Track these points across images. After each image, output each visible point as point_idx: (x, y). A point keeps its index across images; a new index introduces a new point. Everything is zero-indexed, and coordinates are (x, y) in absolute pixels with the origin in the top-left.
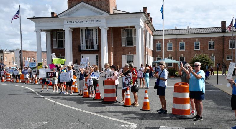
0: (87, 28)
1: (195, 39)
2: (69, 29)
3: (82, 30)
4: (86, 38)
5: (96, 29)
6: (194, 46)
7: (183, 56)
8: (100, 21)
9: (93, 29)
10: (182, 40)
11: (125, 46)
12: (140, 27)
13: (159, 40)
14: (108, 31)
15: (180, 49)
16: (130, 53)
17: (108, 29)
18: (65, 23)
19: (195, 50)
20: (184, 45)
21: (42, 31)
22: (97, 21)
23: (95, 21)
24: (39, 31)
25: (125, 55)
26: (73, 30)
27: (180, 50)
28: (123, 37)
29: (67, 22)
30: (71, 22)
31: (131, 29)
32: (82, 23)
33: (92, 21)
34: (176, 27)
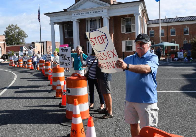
0: (91, 18)
1: (184, 26)
2: (76, 20)
3: (87, 21)
4: (91, 28)
5: (99, 20)
6: (184, 31)
7: (174, 40)
8: (102, 11)
9: (97, 19)
10: (173, 27)
11: (124, 33)
12: (139, 14)
13: (152, 28)
14: (109, 20)
15: (171, 34)
16: (129, 39)
17: (110, 18)
18: (73, 15)
19: (184, 35)
20: (174, 31)
21: (55, 23)
22: (100, 11)
23: (98, 12)
24: (53, 24)
25: (125, 41)
26: (80, 22)
27: (171, 36)
28: (122, 25)
29: (75, 15)
30: (78, 14)
31: (129, 17)
32: (87, 14)
33: (95, 12)
34: (166, 17)
